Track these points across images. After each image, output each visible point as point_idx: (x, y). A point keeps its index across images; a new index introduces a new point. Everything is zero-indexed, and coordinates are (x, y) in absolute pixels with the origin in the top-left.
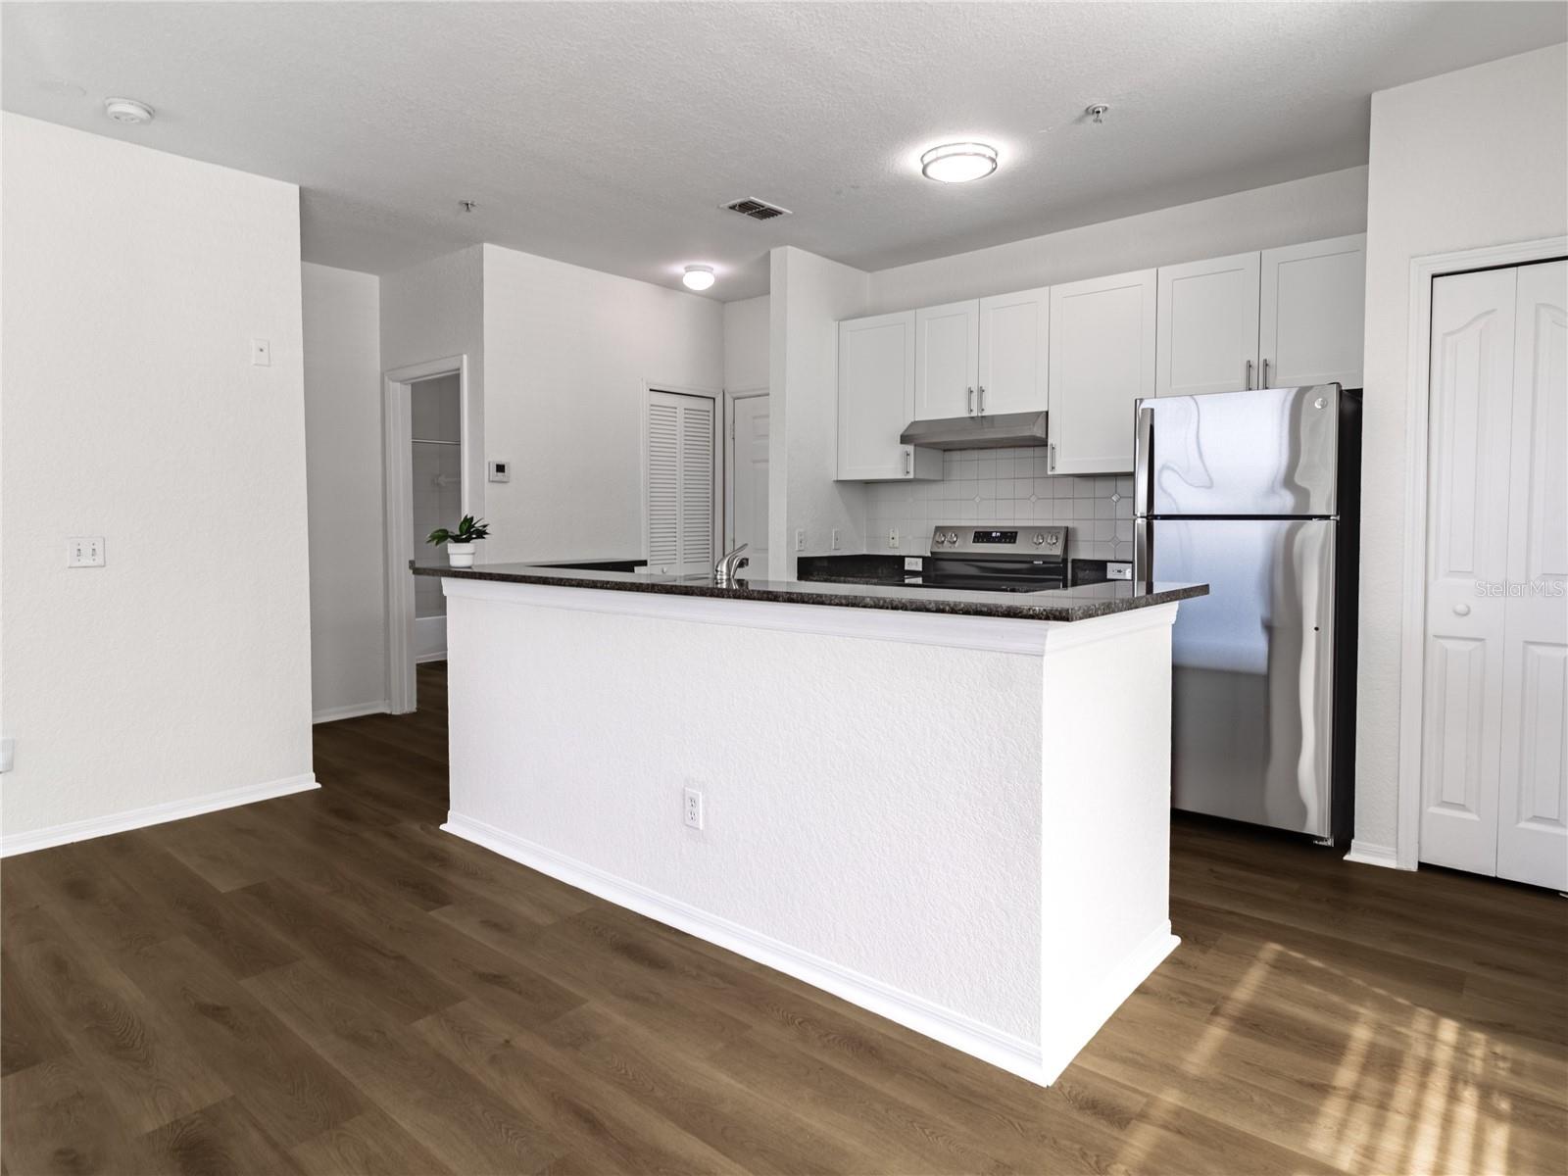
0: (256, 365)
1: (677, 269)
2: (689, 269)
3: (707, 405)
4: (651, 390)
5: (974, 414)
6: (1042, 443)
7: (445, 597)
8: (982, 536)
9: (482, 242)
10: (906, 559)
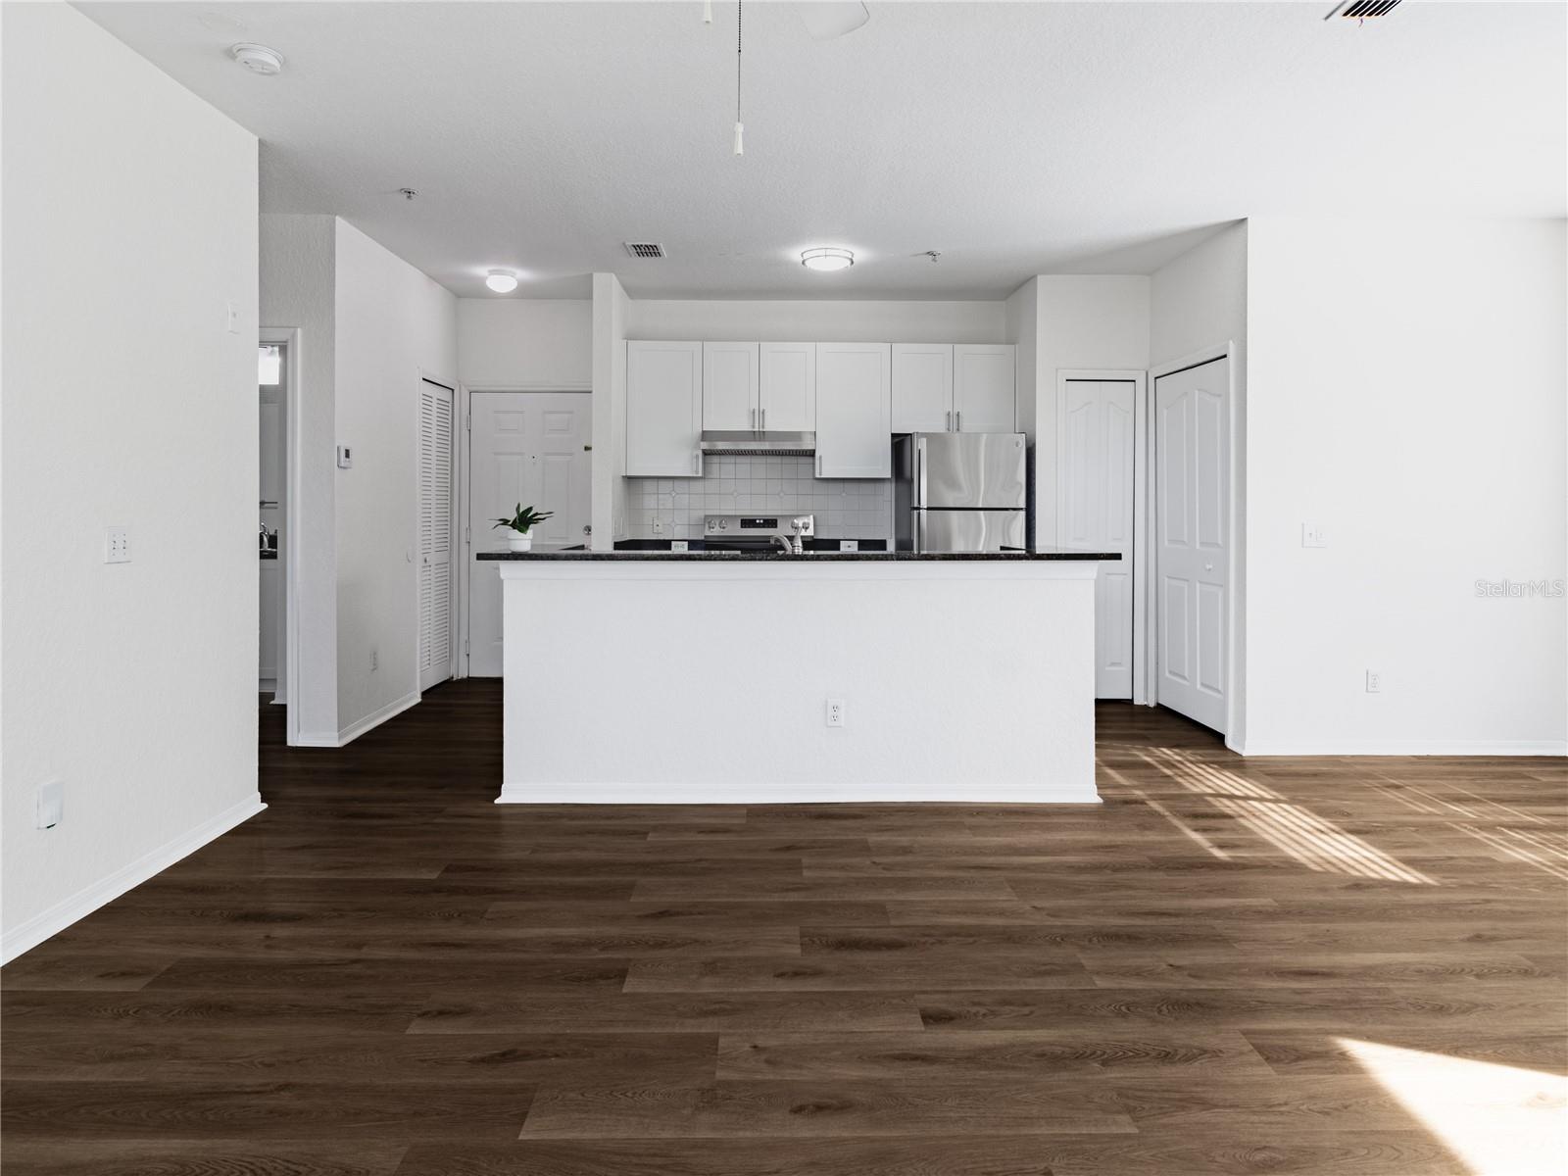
0: (231, 331)
1: (481, 271)
2: (492, 272)
3: (446, 395)
4: (424, 379)
5: (756, 429)
6: (812, 454)
7: (502, 581)
8: (748, 523)
9: (336, 215)
10: (673, 543)
